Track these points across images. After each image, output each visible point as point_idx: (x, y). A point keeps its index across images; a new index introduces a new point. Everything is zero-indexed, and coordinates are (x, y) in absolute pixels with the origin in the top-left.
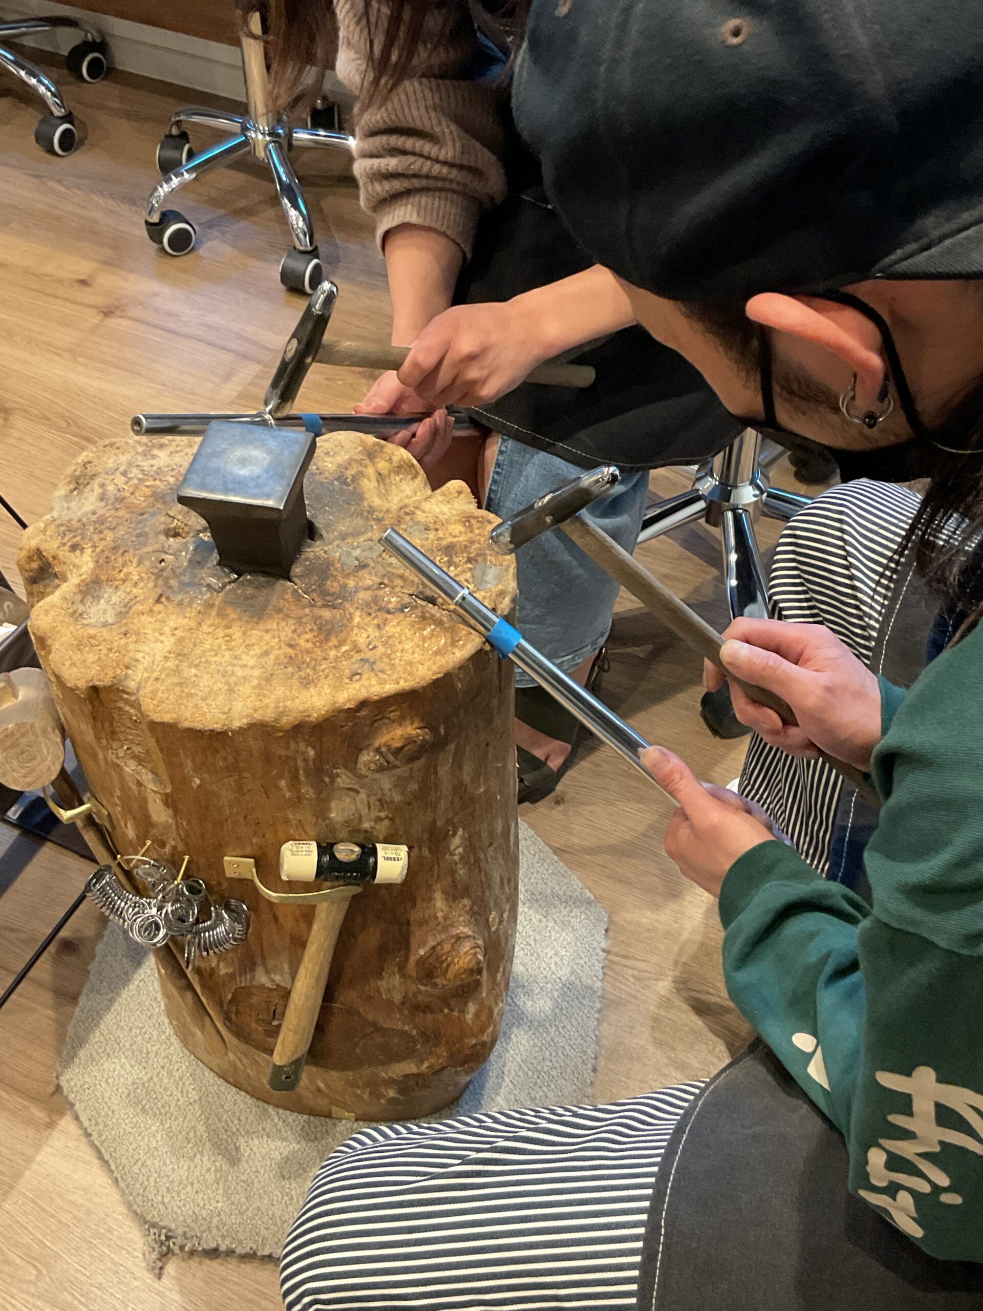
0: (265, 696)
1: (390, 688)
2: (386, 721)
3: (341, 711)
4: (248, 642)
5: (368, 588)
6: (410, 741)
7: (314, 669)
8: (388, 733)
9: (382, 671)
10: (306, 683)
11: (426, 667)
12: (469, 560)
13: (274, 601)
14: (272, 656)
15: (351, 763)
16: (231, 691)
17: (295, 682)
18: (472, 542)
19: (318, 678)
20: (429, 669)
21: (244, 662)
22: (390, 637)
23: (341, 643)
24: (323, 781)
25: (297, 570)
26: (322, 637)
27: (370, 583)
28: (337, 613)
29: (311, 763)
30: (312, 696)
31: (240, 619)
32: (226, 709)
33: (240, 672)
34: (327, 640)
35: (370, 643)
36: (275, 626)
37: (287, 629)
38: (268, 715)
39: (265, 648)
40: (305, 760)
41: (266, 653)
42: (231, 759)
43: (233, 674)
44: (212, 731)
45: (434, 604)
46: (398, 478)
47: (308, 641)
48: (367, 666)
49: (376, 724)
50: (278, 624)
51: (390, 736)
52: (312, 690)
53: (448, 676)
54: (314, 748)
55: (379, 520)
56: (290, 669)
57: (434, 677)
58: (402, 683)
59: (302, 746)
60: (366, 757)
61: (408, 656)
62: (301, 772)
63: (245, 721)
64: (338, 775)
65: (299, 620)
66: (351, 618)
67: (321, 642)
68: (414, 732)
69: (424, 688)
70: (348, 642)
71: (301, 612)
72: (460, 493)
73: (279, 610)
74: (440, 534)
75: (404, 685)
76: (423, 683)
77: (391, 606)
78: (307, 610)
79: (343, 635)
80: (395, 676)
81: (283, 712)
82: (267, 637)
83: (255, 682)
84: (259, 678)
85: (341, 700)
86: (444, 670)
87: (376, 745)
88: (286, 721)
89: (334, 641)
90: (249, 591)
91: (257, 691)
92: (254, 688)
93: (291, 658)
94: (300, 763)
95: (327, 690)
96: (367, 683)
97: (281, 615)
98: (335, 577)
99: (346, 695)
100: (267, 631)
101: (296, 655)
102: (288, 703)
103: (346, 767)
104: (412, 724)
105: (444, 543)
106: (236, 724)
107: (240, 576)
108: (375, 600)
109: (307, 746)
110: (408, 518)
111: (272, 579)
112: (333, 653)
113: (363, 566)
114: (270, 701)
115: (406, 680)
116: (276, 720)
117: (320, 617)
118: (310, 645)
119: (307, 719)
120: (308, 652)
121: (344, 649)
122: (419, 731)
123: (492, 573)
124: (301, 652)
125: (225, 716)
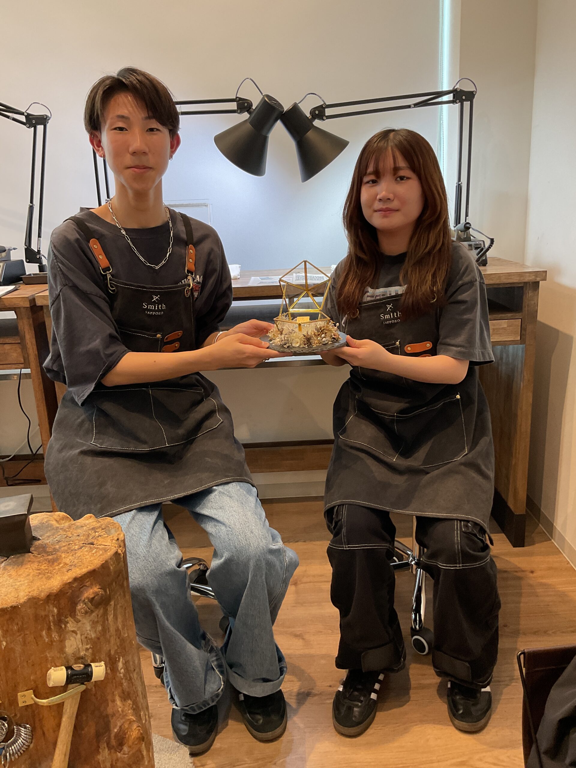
0: (32, 587)
1: (85, 570)
2: (85, 587)
3: (66, 584)
4: (19, 574)
5: (64, 546)
6: (97, 594)
7: (51, 573)
8: (87, 593)
9: (80, 566)
10: (49, 578)
11: (97, 560)
12: (103, 529)
13: (26, 559)
14: (31, 575)
15: (73, 612)
16: (16, 589)
17: (44, 579)
18: (102, 525)
19: (54, 575)
20: (99, 560)
21: (19, 580)
22: (79, 557)
23: (59, 564)
24: (61, 627)
25: (32, 549)
26: (51, 564)
27: (65, 544)
28: (55, 556)
29: (56, 617)
30: (53, 582)
31: (13, 568)
32: (16, 596)
33: (18, 584)
34: (53, 564)
35: (71, 561)
36: (29, 566)
37: (35, 565)
38: (35, 593)
39: (27, 574)
40: (53, 616)
41: (28, 575)
42: (20, 623)
43: (16, 585)
44: (11, 607)
45: (93, 545)
46: (64, 522)
47: (45, 567)
48: (73, 567)
49: (81, 590)
50: (30, 565)
51: (88, 593)
52: (52, 580)
53: (106, 561)
54: (56, 608)
55: (61, 529)
56: (40, 576)
57: (102, 563)
58: (89, 567)
59: (51, 606)
60: (80, 606)
61: (89, 559)
62: (52, 624)
63: (26, 598)
64: (68, 623)
65: (39, 562)
66: (61, 556)
67: (51, 565)
68: (98, 590)
69: (98, 568)
70: (62, 563)
71: (39, 560)
72: (91, 517)
73: (29, 561)
74: (88, 526)
75: (90, 568)
76: (98, 566)
77: (76, 548)
78: (42, 558)
79: (60, 561)
80: (86, 566)
81: (41, 591)
82: (27, 570)
83: (26, 584)
84: (28, 582)
85: (65, 579)
86: (105, 560)
87: (83, 599)
88: (43, 595)
89: (56, 564)
90: (14, 560)
91: (28, 587)
92: (27, 586)
93: (39, 573)
94: (51, 618)
95: (59, 578)
96: (74, 571)
97: (31, 562)
98: (50, 547)
99: (67, 577)
100: (26, 569)
101: (42, 572)
102: (43, 587)
103: (71, 616)
104: (96, 587)
105: (90, 528)
106: (22, 601)
107: (8, 558)
108: (69, 548)
109: (54, 607)
110: (73, 526)
111: (23, 554)
112: (57, 568)
113: (59, 541)
114: (35, 588)
115: (90, 566)
116: (39, 595)
117: (48, 559)
118: (46, 568)
119: (53, 591)
120: (46, 569)
121: (61, 565)
122: (99, 590)
123: (113, 531)
124: (44, 570)
125: (16, 599)
